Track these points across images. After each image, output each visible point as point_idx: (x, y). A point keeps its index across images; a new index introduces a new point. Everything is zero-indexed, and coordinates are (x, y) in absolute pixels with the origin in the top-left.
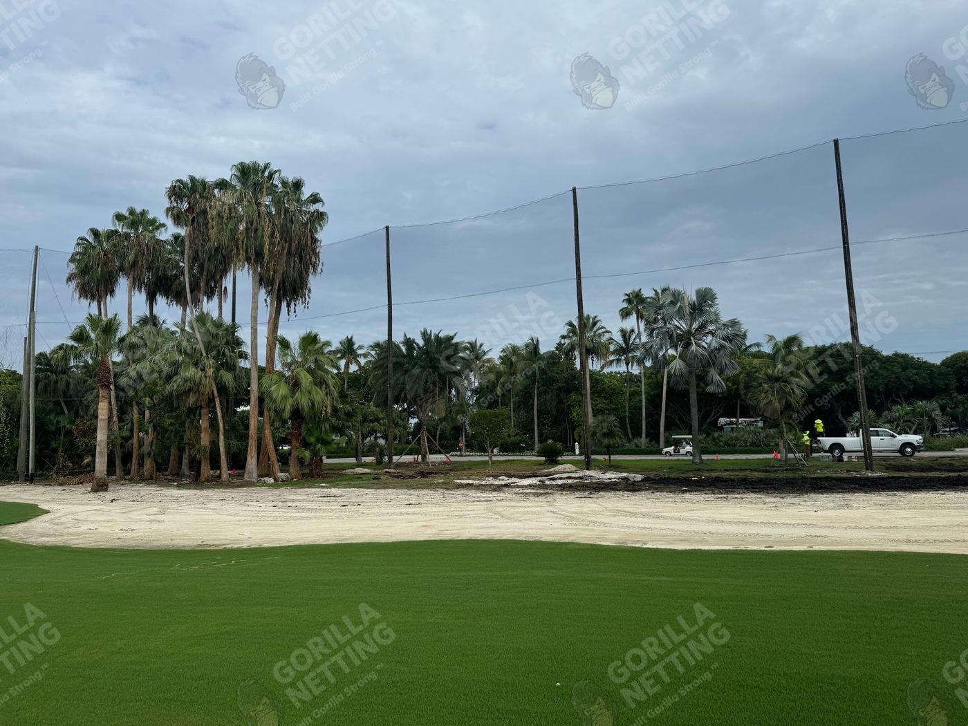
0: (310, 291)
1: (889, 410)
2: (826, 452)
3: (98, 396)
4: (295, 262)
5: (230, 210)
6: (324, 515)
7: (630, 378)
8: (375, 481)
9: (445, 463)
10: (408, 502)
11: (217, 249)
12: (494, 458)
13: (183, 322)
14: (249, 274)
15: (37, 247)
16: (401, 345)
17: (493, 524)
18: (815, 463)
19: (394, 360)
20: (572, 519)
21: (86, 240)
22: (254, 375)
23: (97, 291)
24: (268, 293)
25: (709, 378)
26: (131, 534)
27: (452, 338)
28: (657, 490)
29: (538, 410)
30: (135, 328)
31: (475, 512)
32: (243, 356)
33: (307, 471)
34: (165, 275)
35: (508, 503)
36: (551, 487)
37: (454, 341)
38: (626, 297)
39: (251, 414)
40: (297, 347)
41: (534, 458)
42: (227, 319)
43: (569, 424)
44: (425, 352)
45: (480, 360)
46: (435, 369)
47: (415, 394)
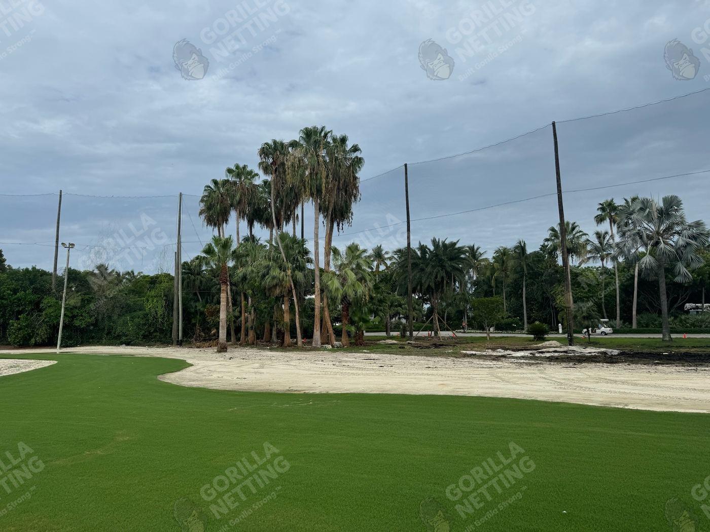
0: (352, 214)
3: (220, 289)
4: (342, 194)
5: (299, 161)
6: (368, 372)
7: (605, 271)
8: (401, 349)
9: (452, 338)
10: (427, 366)
11: (291, 189)
12: (491, 335)
13: (271, 239)
14: (313, 205)
15: (181, 193)
16: (417, 250)
17: (496, 386)
19: (411, 261)
20: (562, 384)
21: (210, 187)
22: (317, 273)
23: (218, 220)
24: (325, 217)
25: (677, 270)
26: (243, 381)
27: (455, 244)
28: (632, 362)
29: (526, 298)
30: (242, 244)
31: (480, 376)
32: (309, 261)
33: (353, 341)
34: (259, 208)
35: (506, 370)
36: (541, 358)
37: (457, 246)
38: (601, 206)
39: (315, 300)
40: (344, 254)
41: (525, 336)
42: (299, 236)
43: (553, 310)
44: (435, 255)
45: (477, 260)
46: (443, 267)
47: (429, 286)
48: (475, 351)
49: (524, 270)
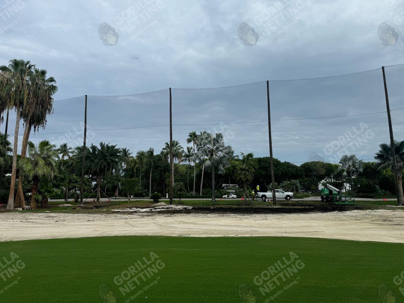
0: (46, 121)
1: (282, 183)
2: (260, 198)
4: (39, 107)
5: (7, 81)
6: (46, 225)
7: (190, 167)
8: (73, 210)
9: (108, 202)
10: (88, 220)
12: (131, 200)
14: (15, 111)
16: (90, 149)
17: (127, 229)
18: (256, 202)
19: (86, 155)
20: (162, 225)
22: (15, 159)
24: (25, 121)
25: (219, 168)
27: (114, 147)
28: (198, 213)
29: (152, 179)
31: (120, 224)
32: (10, 150)
33: (40, 205)
35: (135, 220)
36: (155, 212)
37: (116, 148)
38: (190, 134)
39: (12, 177)
40: (38, 147)
41: (149, 200)
42: (3, 132)
43: (164, 185)
44: (101, 152)
45: (127, 157)
46: (106, 160)
47: (96, 171)
48: (120, 209)
49: (151, 164)
